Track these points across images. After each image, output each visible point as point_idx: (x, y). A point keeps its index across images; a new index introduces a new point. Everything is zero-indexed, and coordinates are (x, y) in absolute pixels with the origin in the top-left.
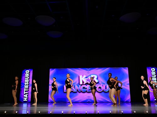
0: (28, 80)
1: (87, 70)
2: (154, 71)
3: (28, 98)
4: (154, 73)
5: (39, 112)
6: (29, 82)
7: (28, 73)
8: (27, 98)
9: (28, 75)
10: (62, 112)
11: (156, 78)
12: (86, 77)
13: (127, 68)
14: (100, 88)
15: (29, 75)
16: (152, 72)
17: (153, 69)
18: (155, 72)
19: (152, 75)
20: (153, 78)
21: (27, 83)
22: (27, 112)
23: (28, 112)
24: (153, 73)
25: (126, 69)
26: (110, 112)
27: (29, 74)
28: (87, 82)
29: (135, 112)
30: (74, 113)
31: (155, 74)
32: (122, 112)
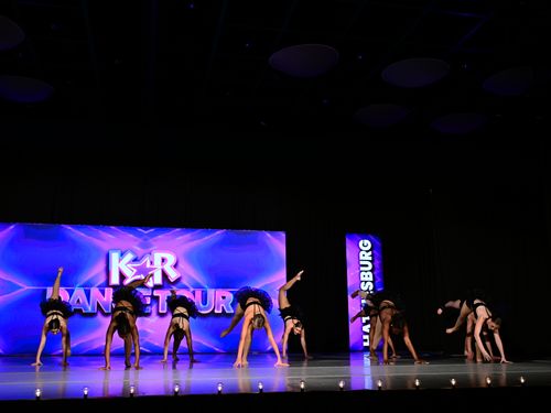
1: (140, 235)
2: (367, 251)
4: (368, 256)
10: (38, 394)
11: (370, 274)
12: (135, 260)
16: (362, 253)
17: (366, 244)
18: (370, 253)
19: (362, 263)
20: (363, 274)
24: (366, 256)
26: (220, 388)
28: (138, 277)
31: (370, 258)
32: (261, 387)
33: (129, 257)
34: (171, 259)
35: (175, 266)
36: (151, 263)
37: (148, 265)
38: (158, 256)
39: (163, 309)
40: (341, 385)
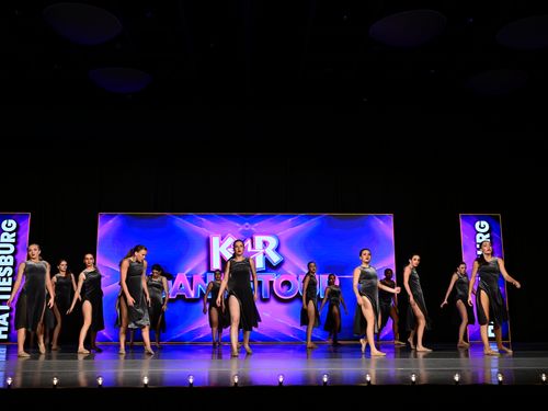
0: (11, 258)
3: (9, 327)
5: (55, 382)
6: (14, 267)
7: (10, 233)
8: (6, 329)
9: (11, 238)
10: (146, 381)
13: (391, 217)
14: (287, 284)
15: (14, 240)
21: (6, 269)
22: (5, 381)
23: (9, 382)
25: (386, 220)
27: (14, 235)
29: (413, 379)
30: (191, 385)
33: (230, 241)
34: (273, 243)
35: (277, 250)
36: (253, 247)
37: (249, 249)
38: (259, 240)
39: (266, 295)
40: (457, 378)
